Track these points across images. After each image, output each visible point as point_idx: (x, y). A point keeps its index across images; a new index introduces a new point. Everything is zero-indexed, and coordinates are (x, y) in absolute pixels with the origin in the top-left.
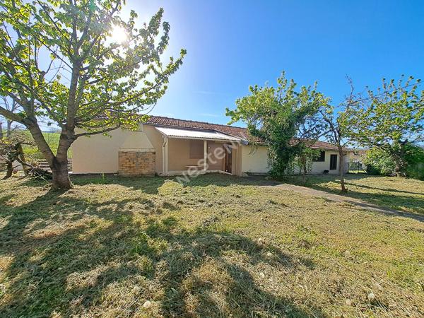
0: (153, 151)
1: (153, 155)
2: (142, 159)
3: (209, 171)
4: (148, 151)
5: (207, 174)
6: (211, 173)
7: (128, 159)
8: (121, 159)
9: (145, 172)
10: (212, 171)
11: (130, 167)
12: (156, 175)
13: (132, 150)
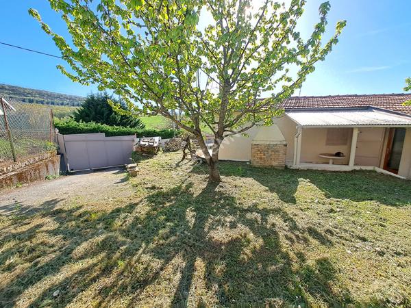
0: (285, 143)
1: (285, 148)
2: (273, 151)
3: (358, 168)
4: (279, 143)
5: (354, 171)
6: (361, 171)
7: (259, 151)
8: (254, 151)
9: (275, 164)
10: (364, 168)
11: (261, 158)
12: (286, 167)
13: (263, 143)
